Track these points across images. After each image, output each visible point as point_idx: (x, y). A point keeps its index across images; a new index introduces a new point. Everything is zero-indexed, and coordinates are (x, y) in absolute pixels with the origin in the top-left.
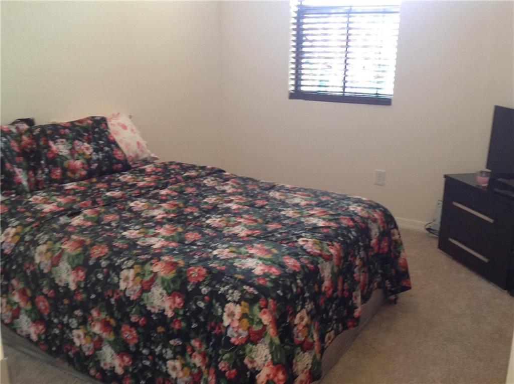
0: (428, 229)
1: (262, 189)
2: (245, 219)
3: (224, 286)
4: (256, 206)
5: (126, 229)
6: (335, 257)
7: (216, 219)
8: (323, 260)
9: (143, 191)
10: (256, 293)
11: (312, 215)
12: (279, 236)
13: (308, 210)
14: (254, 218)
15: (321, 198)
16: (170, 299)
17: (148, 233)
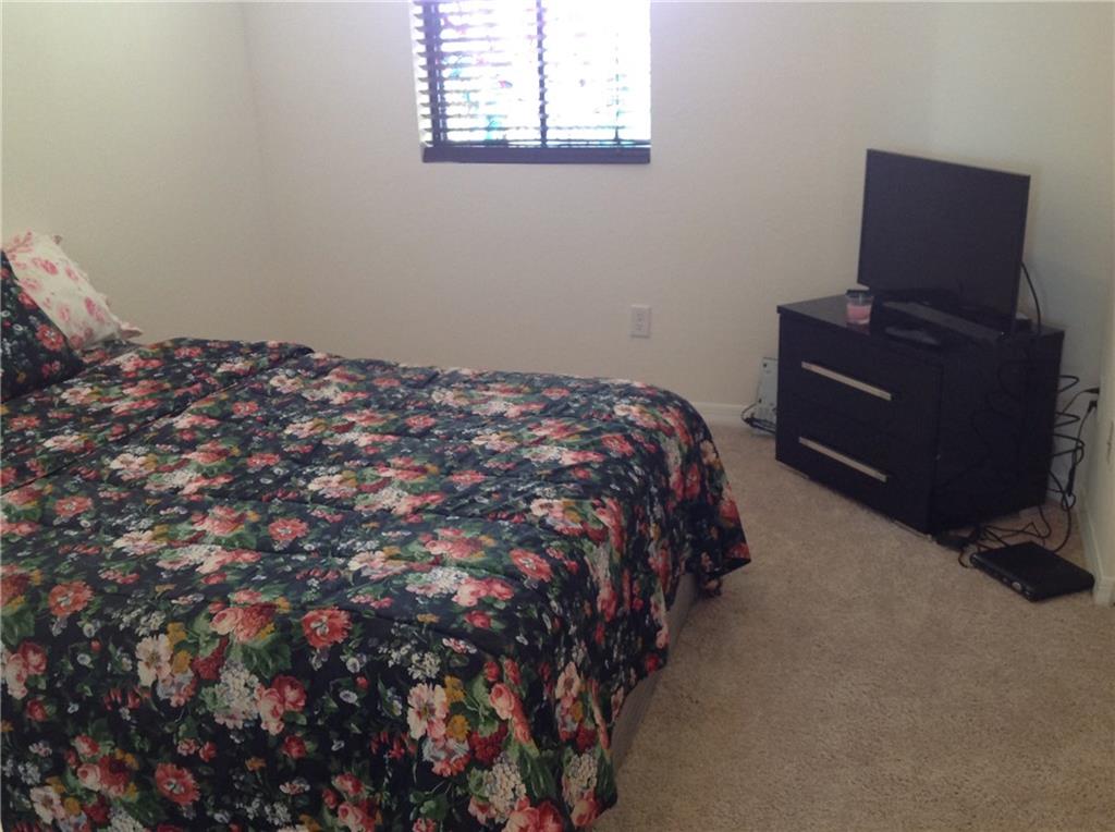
0: (750, 421)
1: (409, 386)
2: (398, 469)
3: (398, 649)
4: (411, 431)
5: (118, 532)
6: (612, 531)
7: (330, 478)
8: (590, 543)
9: (132, 426)
10: (473, 651)
11: (542, 441)
12: (486, 501)
13: (530, 429)
14: (417, 463)
15: (545, 393)
16: (271, 693)
17: (177, 535)
